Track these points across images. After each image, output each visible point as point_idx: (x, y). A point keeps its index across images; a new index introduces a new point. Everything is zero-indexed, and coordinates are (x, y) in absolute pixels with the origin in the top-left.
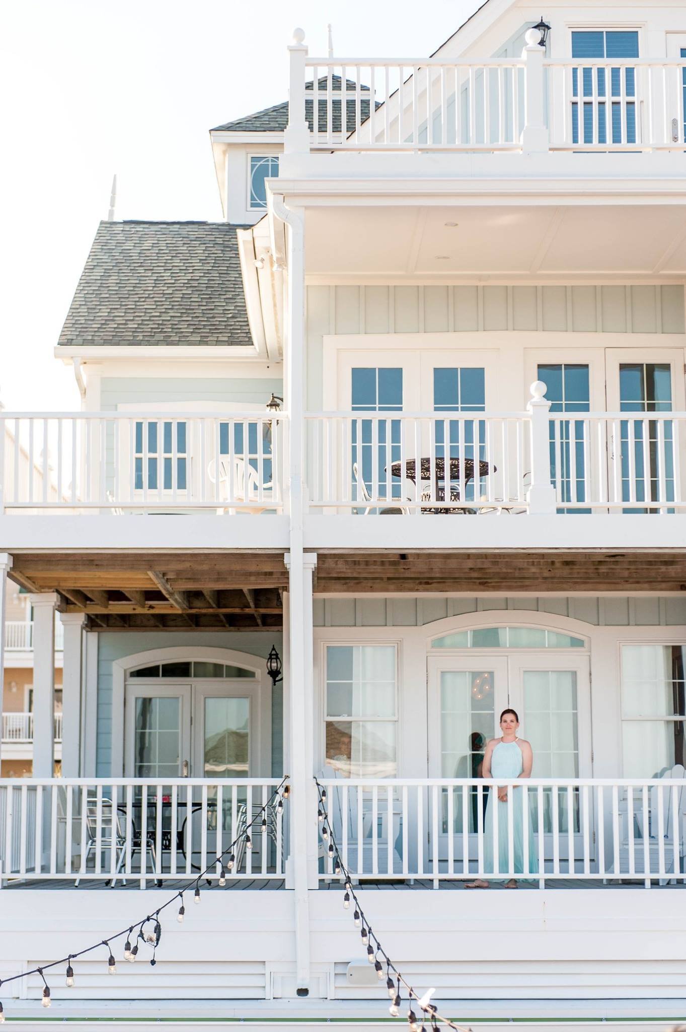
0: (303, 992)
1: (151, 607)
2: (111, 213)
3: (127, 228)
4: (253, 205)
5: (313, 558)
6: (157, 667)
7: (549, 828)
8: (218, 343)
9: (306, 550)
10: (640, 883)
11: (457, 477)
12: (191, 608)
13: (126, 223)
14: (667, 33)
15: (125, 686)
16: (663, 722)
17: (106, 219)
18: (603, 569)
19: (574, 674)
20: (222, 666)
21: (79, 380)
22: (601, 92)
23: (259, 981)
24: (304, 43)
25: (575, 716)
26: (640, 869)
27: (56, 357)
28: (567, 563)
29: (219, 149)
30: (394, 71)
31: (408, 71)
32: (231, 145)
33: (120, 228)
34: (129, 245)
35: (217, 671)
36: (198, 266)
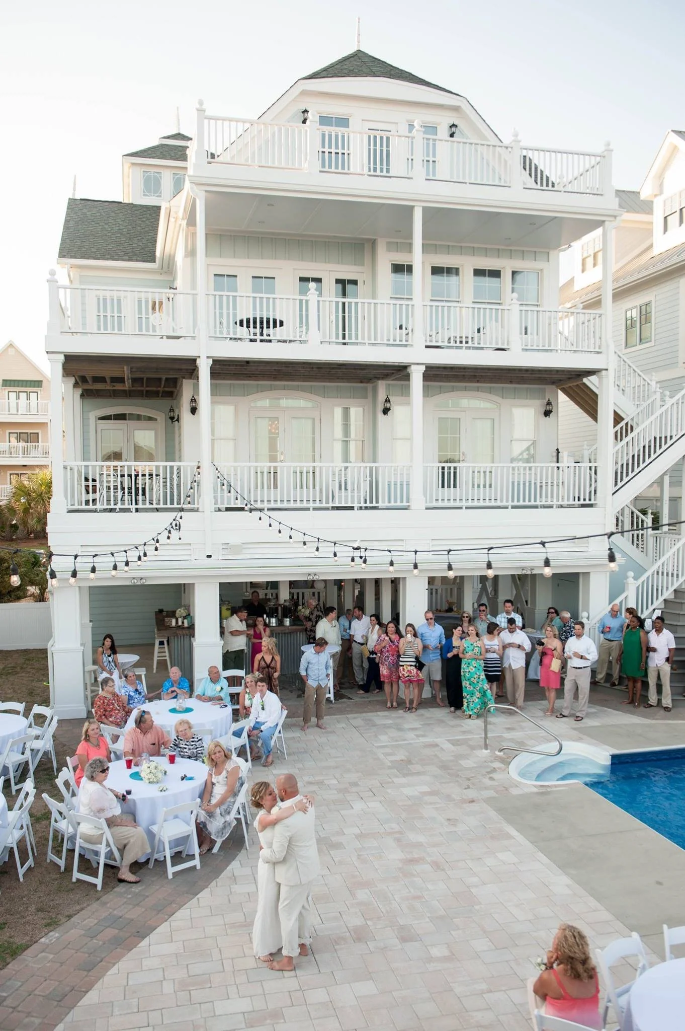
0: (209, 556)
1: (114, 386)
2: (74, 194)
3: (83, 202)
4: (144, 195)
5: (210, 362)
6: (111, 416)
7: (302, 487)
8: (137, 261)
9: (208, 357)
10: (352, 508)
11: (256, 328)
12: (133, 387)
13: (81, 199)
14: (363, 120)
15: (96, 424)
16: (340, 442)
17: (71, 197)
18: (333, 371)
19: (314, 419)
20: (141, 415)
21: (69, 276)
22: (330, 147)
23: (188, 552)
24: (204, 107)
25: (314, 438)
26: (353, 502)
27: (58, 263)
28: (318, 368)
29: (127, 166)
30: (240, 125)
31: (247, 125)
32: (133, 164)
33: (79, 202)
34: (85, 210)
35: (139, 418)
36: (121, 223)
